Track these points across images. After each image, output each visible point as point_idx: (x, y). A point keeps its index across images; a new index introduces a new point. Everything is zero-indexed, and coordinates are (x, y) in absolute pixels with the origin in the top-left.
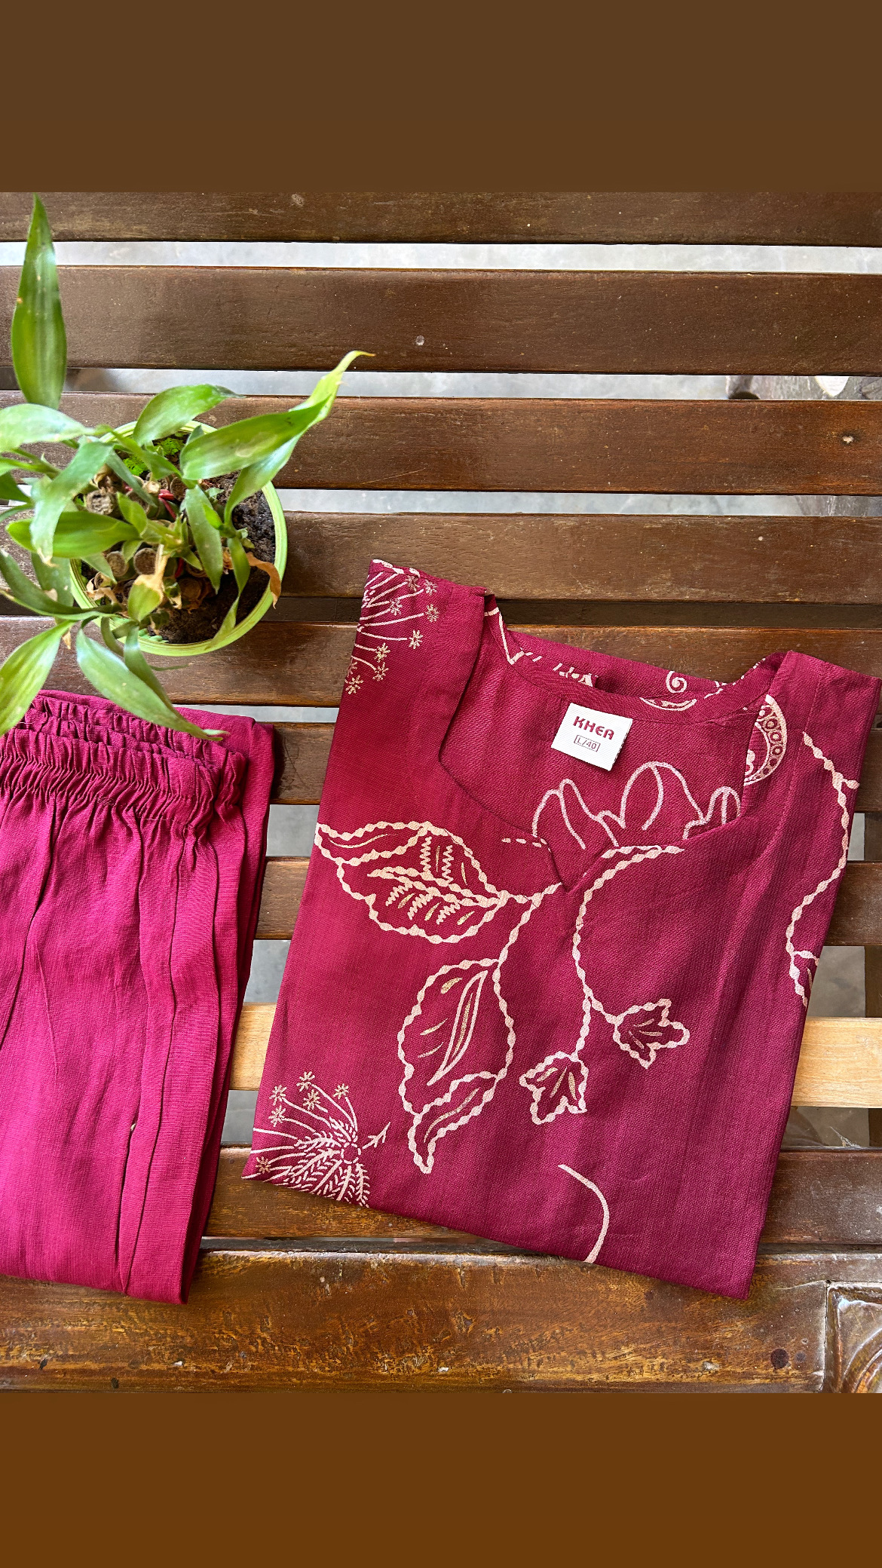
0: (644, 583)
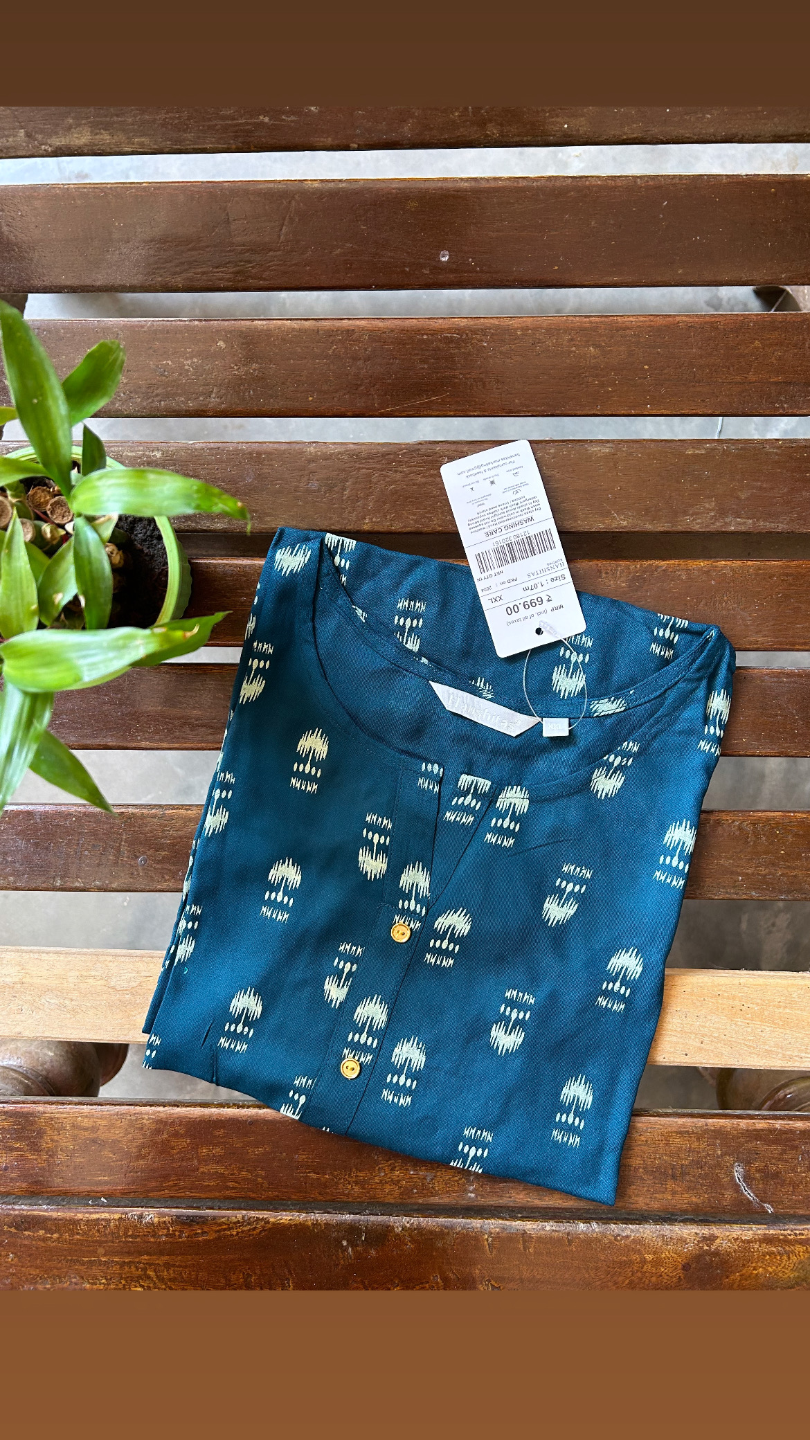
0: (685, 513)
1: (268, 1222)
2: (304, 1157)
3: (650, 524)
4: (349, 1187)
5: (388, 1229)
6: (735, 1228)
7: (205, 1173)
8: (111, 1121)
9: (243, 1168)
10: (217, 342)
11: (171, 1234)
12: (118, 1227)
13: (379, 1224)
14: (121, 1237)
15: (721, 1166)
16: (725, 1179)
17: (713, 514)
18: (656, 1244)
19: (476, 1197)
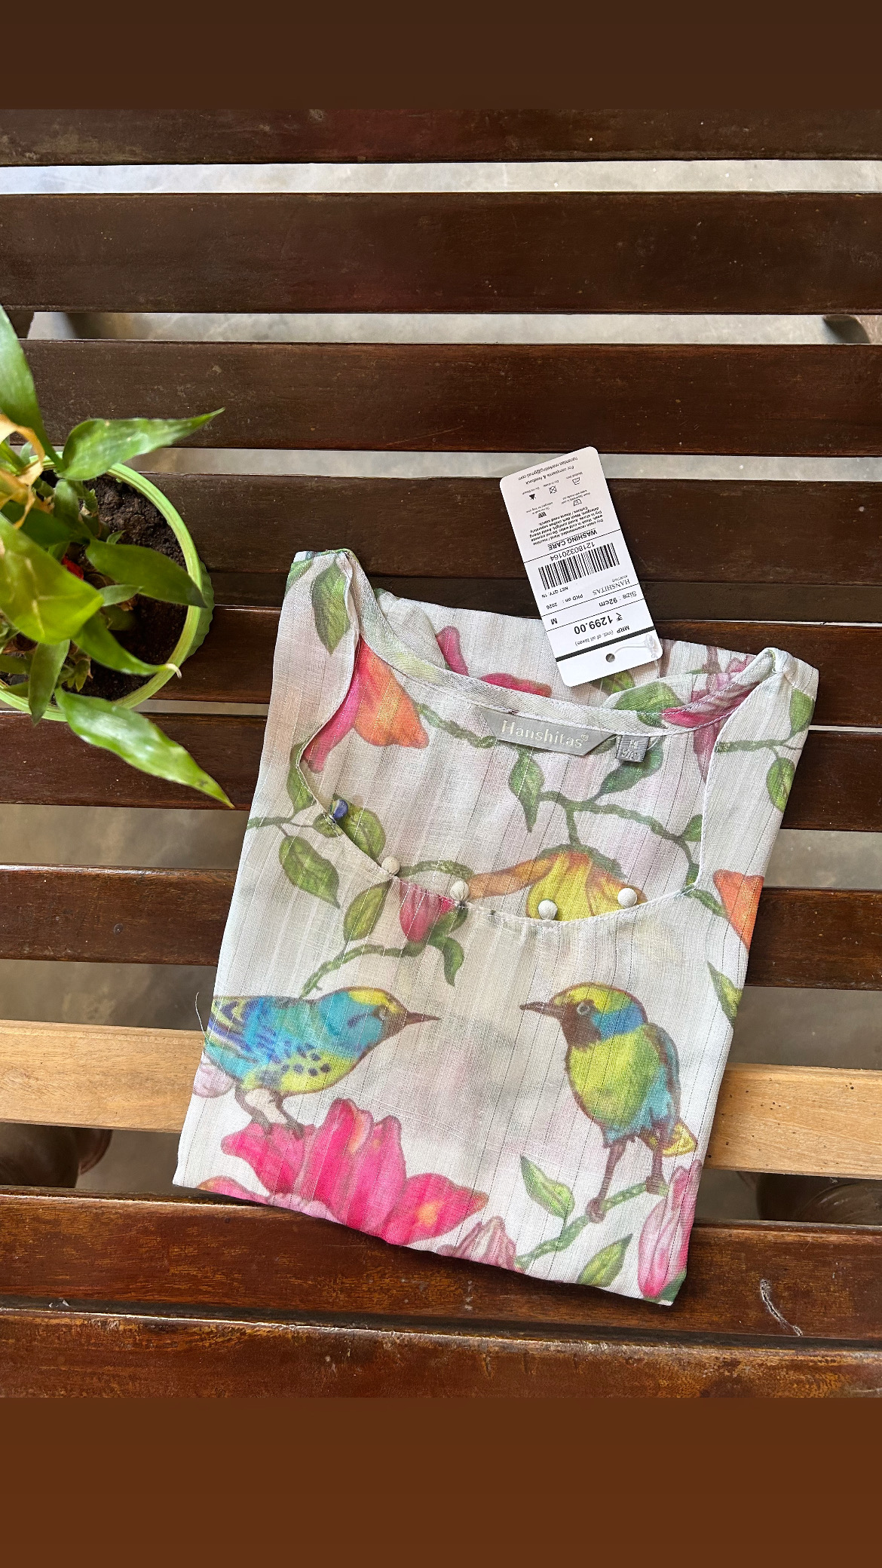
0: (719, 560)
1: (244, 1334)
2: (284, 1260)
3: (680, 571)
4: (334, 1294)
5: (376, 1343)
6: (760, 1353)
7: (176, 1275)
8: (75, 1213)
9: (218, 1270)
10: (212, 367)
11: (137, 1344)
12: (79, 1334)
13: (366, 1340)
14: (83, 1345)
15: (745, 1282)
16: (751, 1298)
17: (749, 562)
18: (672, 1368)
19: (474, 1309)
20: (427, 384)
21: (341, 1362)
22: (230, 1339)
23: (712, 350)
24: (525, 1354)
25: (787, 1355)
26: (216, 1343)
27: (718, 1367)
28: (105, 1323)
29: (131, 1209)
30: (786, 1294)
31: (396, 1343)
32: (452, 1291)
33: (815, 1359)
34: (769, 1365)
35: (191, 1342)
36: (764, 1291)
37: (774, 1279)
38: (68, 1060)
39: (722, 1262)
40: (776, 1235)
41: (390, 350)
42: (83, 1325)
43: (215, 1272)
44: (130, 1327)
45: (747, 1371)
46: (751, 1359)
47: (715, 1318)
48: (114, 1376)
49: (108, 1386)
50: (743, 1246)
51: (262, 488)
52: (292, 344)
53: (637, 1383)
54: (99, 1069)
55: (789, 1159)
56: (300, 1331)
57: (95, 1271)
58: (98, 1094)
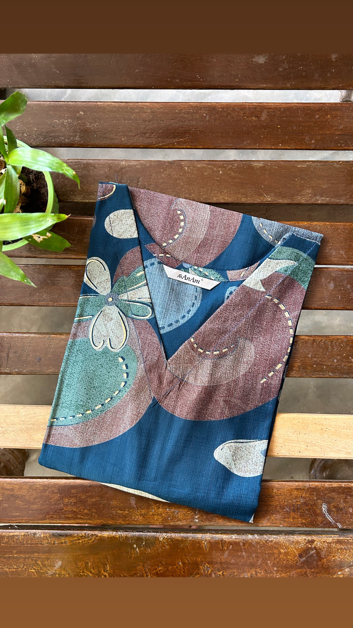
0: (297, 195)
1: (97, 536)
2: (115, 503)
3: (281, 200)
4: (137, 517)
5: (157, 539)
6: (324, 537)
7: (67, 511)
8: (21, 486)
9: (85, 508)
10: (80, 112)
11: (49, 543)
12: (23, 539)
13: (151, 537)
14: (24, 544)
15: (316, 505)
16: (318, 511)
17: (310, 195)
18: (286, 544)
19: (199, 521)
20: (172, 120)
21: (141, 547)
22: (90, 539)
23: (293, 105)
24: (222, 540)
25: (336, 537)
26: (85, 541)
27: (306, 543)
28: (35, 534)
29: (46, 483)
30: (334, 509)
31: (165, 538)
32: (189, 514)
33: (348, 538)
34: (328, 541)
35: (73, 541)
36: (324, 508)
37: (328, 503)
38: (16, 419)
39: (306, 496)
40: (329, 484)
41: (156, 105)
42: (24, 535)
43: (84, 510)
44: (46, 535)
45: (318, 545)
46: (320, 539)
47: (304, 521)
48: (39, 558)
49: (36, 562)
50: (315, 489)
51: (101, 165)
52: (114, 102)
53: (271, 552)
54: (31, 422)
55: (334, 452)
56: (122, 534)
57: (30, 511)
58: (30, 433)
